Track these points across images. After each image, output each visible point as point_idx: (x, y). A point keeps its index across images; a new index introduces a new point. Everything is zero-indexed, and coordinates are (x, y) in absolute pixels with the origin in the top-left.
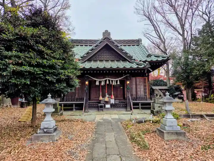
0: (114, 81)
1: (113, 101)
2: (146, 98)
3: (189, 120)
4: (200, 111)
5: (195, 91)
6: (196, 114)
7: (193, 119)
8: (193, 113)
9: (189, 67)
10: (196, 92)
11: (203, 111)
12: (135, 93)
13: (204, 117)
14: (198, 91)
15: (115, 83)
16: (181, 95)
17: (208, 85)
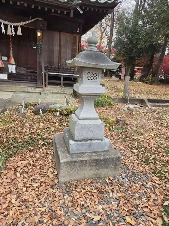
0: (11, 26)
1: (12, 69)
2: (73, 69)
3: (126, 107)
4: (140, 93)
5: (135, 68)
6: (136, 98)
7: (131, 106)
8: (131, 95)
9: (136, 36)
10: (135, 70)
11: (143, 94)
12: (58, 61)
13: (145, 103)
14: (138, 69)
15: (13, 31)
16: (119, 72)
17: (149, 63)
